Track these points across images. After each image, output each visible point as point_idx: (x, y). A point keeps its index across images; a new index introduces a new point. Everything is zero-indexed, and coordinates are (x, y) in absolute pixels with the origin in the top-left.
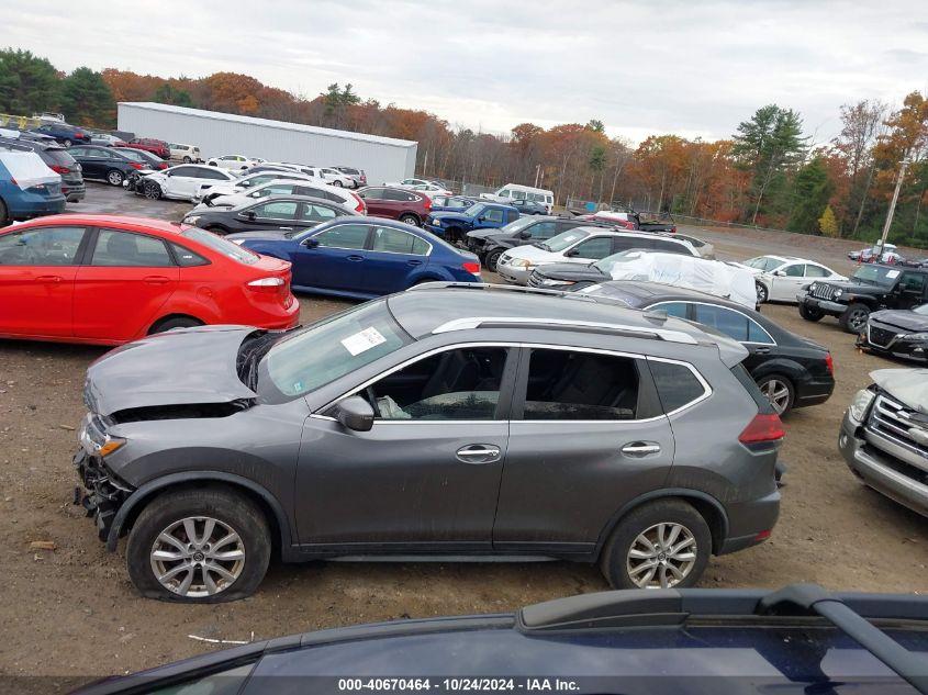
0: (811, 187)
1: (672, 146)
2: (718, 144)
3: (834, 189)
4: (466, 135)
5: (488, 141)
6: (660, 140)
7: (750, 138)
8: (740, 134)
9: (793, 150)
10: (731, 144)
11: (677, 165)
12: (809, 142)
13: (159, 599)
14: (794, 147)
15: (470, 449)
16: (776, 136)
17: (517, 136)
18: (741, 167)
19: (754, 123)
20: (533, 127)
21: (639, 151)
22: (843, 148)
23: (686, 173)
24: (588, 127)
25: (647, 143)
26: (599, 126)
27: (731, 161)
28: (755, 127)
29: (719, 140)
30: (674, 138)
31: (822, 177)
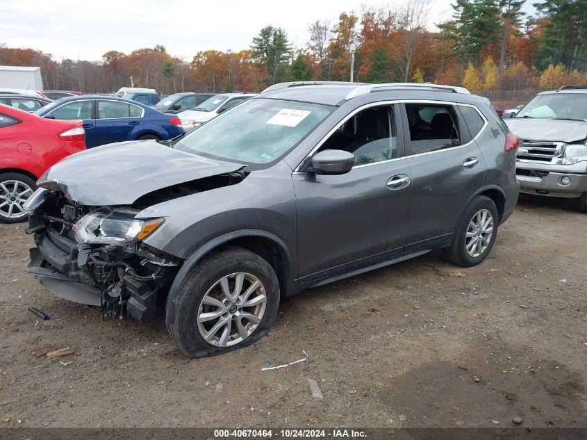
0: (300, 72)
1: (214, 57)
2: (242, 52)
3: (313, 72)
4: (67, 63)
5: (85, 66)
6: (205, 54)
7: (261, 47)
8: (254, 45)
9: (285, 52)
10: (250, 52)
11: (220, 68)
12: (293, 46)
13: (209, 355)
14: (285, 50)
15: (393, 180)
16: (275, 44)
17: (108, 60)
18: (259, 65)
19: (261, 38)
20: (117, 53)
21: (194, 62)
22: (313, 48)
23: (227, 73)
24: (156, 50)
25: (198, 56)
26: (163, 50)
27: (251, 62)
28: (261, 40)
29: (242, 50)
30: (213, 52)
31: (305, 66)
